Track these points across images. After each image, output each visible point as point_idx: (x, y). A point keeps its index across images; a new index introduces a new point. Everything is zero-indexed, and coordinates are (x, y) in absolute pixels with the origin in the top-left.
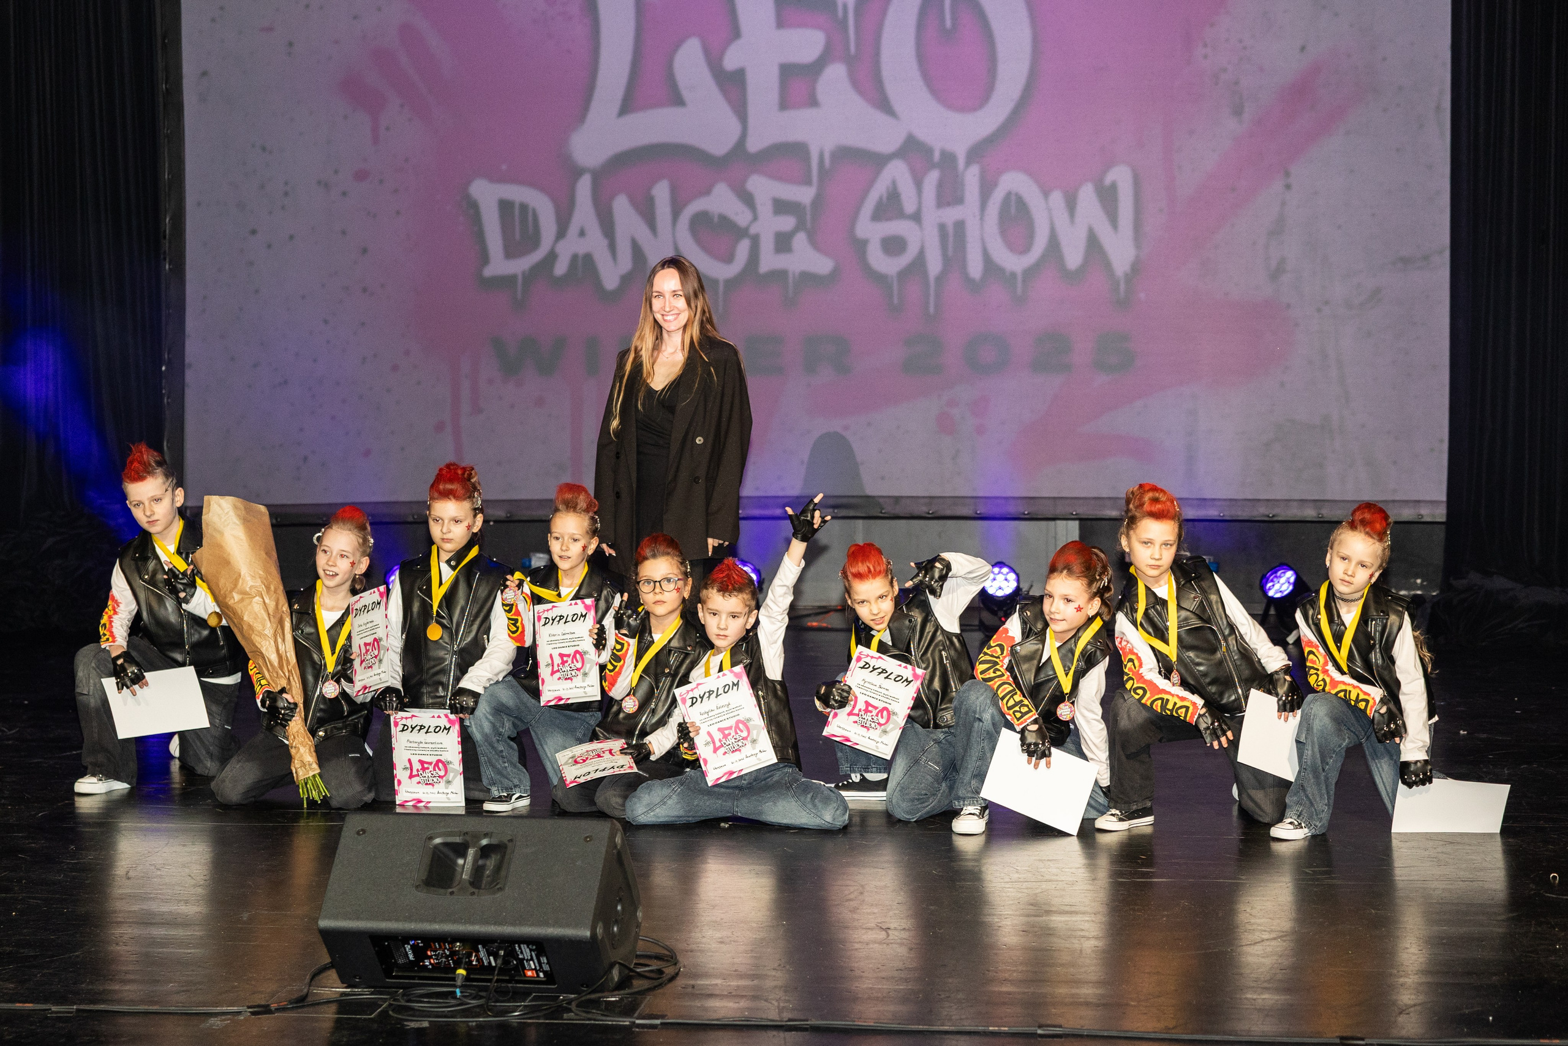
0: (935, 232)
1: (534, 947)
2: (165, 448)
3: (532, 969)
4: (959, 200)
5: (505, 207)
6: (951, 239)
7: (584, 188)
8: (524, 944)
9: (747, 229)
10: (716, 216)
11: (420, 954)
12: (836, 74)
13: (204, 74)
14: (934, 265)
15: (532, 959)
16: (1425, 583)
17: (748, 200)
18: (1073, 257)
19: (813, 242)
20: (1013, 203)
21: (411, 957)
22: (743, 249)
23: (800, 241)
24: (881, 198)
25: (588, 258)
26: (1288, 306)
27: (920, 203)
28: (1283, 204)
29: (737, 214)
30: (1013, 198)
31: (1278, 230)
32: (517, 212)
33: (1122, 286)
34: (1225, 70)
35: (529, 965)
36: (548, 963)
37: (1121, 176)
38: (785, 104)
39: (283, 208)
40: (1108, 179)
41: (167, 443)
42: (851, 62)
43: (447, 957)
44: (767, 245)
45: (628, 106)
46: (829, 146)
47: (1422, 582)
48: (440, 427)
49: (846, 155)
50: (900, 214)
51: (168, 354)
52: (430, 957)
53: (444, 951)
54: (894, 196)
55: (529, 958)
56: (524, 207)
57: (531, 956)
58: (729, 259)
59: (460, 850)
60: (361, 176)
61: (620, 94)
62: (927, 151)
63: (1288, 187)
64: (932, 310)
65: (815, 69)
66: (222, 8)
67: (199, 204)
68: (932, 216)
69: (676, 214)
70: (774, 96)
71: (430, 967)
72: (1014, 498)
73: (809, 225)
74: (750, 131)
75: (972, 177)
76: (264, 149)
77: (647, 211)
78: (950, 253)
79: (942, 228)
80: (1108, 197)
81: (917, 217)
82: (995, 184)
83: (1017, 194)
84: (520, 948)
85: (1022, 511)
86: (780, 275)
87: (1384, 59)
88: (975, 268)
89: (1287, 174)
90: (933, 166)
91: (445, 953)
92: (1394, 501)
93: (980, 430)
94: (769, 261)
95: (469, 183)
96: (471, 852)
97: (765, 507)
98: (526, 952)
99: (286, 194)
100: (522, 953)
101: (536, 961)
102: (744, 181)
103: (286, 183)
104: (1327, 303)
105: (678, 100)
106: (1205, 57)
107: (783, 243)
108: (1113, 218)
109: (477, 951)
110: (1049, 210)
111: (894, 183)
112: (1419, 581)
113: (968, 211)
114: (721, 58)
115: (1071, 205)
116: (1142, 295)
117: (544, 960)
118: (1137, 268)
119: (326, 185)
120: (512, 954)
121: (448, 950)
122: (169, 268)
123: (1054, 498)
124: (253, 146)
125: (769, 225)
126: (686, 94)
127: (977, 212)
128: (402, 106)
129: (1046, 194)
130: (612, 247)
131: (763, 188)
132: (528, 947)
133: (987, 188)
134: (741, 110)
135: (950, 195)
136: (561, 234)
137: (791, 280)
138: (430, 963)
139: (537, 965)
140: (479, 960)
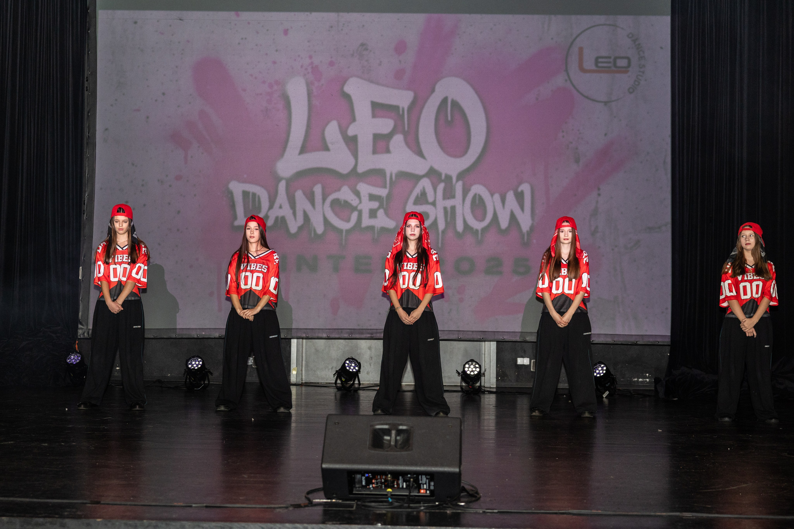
0: (442, 211)
1: (429, 477)
2: (80, 302)
3: (424, 489)
4: (453, 197)
5: (245, 194)
6: (449, 214)
7: (282, 186)
8: (424, 475)
9: (357, 207)
10: (343, 201)
11: (369, 481)
12: (398, 138)
13: (106, 129)
14: (441, 225)
15: (426, 484)
16: (650, 376)
17: (357, 194)
18: (504, 223)
19: (387, 214)
20: (477, 199)
21: (364, 483)
22: (354, 216)
23: (381, 213)
24: (418, 194)
25: (283, 218)
26: (599, 247)
27: (435, 197)
28: (597, 202)
29: (352, 200)
30: (477, 196)
31: (595, 213)
32: (251, 197)
33: (526, 237)
34: (571, 143)
35: (423, 487)
36: (434, 486)
37: (525, 188)
38: (375, 152)
39: (141, 192)
40: (520, 190)
41: (82, 299)
42: (406, 135)
43: (382, 483)
44: (365, 215)
45: (303, 150)
46: (394, 171)
47: (649, 375)
48: (211, 294)
49: (403, 175)
50: (427, 202)
51: (84, 258)
52: (373, 483)
53: (381, 480)
54: (424, 194)
55: (425, 482)
56: (254, 194)
57: (426, 482)
58: (348, 220)
59: (387, 432)
60: (178, 178)
61: (300, 144)
62: (439, 174)
63: (599, 195)
64: (440, 245)
65: (388, 137)
66: (116, 100)
67: (101, 189)
68: (441, 203)
69: (324, 200)
70: (370, 148)
71: (372, 489)
72: (475, 331)
73: (385, 206)
74: (359, 164)
75: (459, 187)
76: (133, 165)
77: (311, 198)
78: (449, 219)
79: (445, 209)
80: (520, 197)
81: (434, 204)
82: (469, 190)
83: (479, 195)
84: (421, 477)
85: (479, 337)
86: (371, 228)
87: (641, 140)
88: (460, 227)
89: (599, 189)
90: (441, 181)
91: (381, 481)
92: (646, 335)
93: (461, 300)
94: (366, 222)
95: (229, 183)
96: (393, 432)
97: (362, 333)
98: (424, 479)
99: (143, 185)
100: (422, 480)
101: (427, 484)
102: (356, 185)
103: (143, 180)
104: (616, 246)
105: (327, 149)
106: (563, 137)
107: (373, 214)
108: (522, 207)
109: (398, 479)
110: (494, 202)
111: (424, 188)
112: (647, 375)
113: (457, 201)
114: (346, 131)
115: (503, 200)
116: (535, 241)
117: (432, 484)
118: (532, 228)
119: (162, 182)
120: (417, 481)
121: (384, 479)
122: (86, 218)
123: (494, 332)
124: (128, 163)
125: (366, 206)
126: (330, 145)
127: (461, 202)
128: (199, 147)
129: (492, 195)
130: (294, 214)
131: (364, 188)
132: (426, 477)
133: (465, 192)
134: (355, 154)
135: (449, 194)
136: (271, 207)
137: (376, 232)
138: (373, 487)
139: (427, 486)
140: (398, 484)
